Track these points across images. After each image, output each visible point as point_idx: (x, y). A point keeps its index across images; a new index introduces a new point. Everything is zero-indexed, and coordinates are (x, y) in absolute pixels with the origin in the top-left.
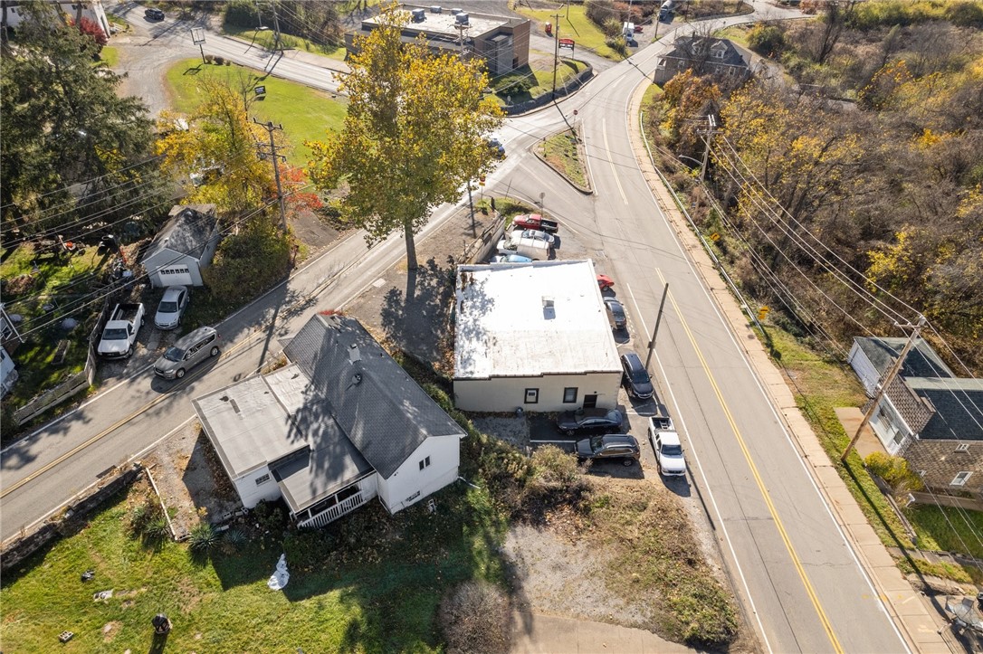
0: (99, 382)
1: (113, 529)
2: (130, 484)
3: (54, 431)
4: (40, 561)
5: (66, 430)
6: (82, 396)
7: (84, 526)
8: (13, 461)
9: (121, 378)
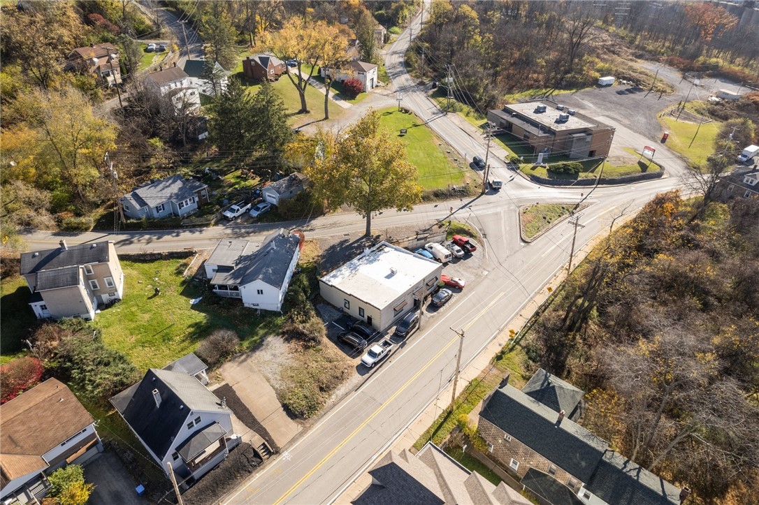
0: (216, 224)
1: (173, 265)
2: (190, 256)
3: (191, 232)
4: (152, 262)
5: (194, 233)
6: (207, 225)
7: (169, 259)
8: (174, 234)
9: (224, 226)
